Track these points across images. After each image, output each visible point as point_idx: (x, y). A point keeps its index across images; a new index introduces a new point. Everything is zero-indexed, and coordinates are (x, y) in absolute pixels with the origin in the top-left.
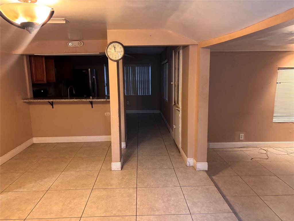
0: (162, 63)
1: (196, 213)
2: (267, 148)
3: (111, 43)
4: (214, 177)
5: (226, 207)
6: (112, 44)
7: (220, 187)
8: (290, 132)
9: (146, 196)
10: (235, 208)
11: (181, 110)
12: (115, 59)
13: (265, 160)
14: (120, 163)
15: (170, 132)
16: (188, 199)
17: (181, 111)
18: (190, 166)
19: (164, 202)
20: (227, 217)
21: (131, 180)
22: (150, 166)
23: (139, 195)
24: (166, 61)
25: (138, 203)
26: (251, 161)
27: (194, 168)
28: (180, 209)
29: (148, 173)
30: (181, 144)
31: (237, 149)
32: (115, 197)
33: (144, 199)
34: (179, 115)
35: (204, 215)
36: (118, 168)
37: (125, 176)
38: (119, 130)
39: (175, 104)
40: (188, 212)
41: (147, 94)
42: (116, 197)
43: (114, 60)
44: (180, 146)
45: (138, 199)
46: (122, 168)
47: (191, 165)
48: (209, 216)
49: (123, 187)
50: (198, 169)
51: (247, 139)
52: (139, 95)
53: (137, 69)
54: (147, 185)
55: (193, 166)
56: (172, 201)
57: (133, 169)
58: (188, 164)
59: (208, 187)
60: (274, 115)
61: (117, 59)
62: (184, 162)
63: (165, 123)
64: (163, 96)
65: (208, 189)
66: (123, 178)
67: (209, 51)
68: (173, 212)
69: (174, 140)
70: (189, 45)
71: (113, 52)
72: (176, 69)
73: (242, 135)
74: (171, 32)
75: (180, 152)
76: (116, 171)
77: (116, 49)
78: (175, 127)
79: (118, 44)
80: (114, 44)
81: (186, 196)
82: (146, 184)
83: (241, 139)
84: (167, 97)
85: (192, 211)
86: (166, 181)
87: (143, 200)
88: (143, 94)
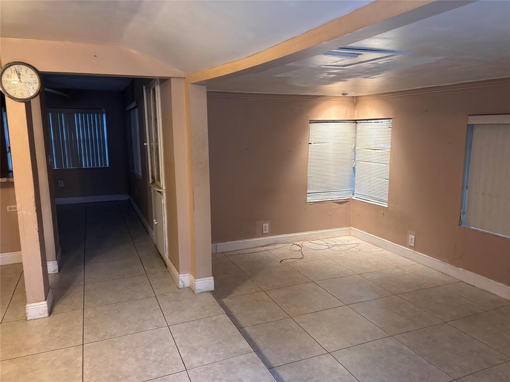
0: (128, 108)
1: (196, 366)
2: (301, 242)
3: (9, 65)
4: (225, 300)
5: (244, 345)
6: (11, 67)
7: (235, 314)
8: (330, 215)
9: (102, 357)
10: (257, 344)
11: (165, 191)
12: (20, 97)
13: (298, 261)
14: (45, 302)
15: (149, 233)
16: (181, 346)
17: (164, 194)
18: (184, 288)
19: (137, 360)
20: (245, 360)
21: (72, 332)
22: (110, 300)
23: (88, 357)
24: (133, 105)
25: (87, 372)
26: (280, 264)
27: (191, 289)
28: (168, 365)
29: (106, 312)
30: (167, 253)
31: (259, 249)
32: (38, 372)
33: (99, 362)
34: (161, 201)
35: (210, 366)
36: (42, 313)
37: (58, 326)
38: (38, 239)
39: (154, 182)
40: (181, 368)
41: (101, 165)
42: (37, 370)
43: (19, 99)
44: (166, 255)
45: (86, 364)
46: (50, 312)
47: (186, 286)
48: (217, 366)
49: (53, 348)
50: (199, 290)
51: (274, 232)
52: (84, 167)
53: (78, 119)
54: (105, 336)
55: (189, 287)
56: (153, 355)
57: (74, 310)
58: (181, 285)
59: (214, 318)
60: (308, 192)
61: (26, 96)
62: (174, 281)
63: (138, 217)
64: (133, 169)
65: (215, 322)
66: (53, 332)
67: (204, 90)
68: (154, 375)
69: (155, 246)
70: (170, 77)
71: (16, 83)
72: (151, 120)
73: (266, 225)
74: (135, 52)
75: (166, 266)
76: (39, 320)
77: (21, 76)
78: (156, 223)
79: (26, 67)
80: (16, 66)
81: (178, 341)
82: (103, 334)
83: (264, 232)
84: (140, 169)
85: (188, 364)
86: (141, 321)
87: (95, 365)
88: (94, 165)
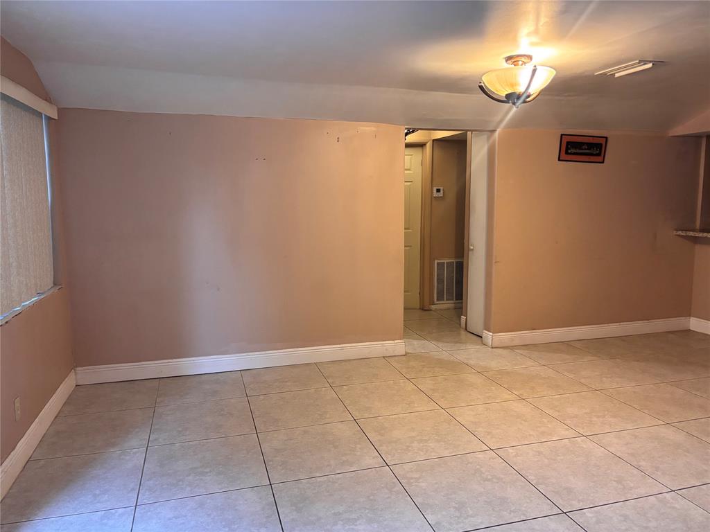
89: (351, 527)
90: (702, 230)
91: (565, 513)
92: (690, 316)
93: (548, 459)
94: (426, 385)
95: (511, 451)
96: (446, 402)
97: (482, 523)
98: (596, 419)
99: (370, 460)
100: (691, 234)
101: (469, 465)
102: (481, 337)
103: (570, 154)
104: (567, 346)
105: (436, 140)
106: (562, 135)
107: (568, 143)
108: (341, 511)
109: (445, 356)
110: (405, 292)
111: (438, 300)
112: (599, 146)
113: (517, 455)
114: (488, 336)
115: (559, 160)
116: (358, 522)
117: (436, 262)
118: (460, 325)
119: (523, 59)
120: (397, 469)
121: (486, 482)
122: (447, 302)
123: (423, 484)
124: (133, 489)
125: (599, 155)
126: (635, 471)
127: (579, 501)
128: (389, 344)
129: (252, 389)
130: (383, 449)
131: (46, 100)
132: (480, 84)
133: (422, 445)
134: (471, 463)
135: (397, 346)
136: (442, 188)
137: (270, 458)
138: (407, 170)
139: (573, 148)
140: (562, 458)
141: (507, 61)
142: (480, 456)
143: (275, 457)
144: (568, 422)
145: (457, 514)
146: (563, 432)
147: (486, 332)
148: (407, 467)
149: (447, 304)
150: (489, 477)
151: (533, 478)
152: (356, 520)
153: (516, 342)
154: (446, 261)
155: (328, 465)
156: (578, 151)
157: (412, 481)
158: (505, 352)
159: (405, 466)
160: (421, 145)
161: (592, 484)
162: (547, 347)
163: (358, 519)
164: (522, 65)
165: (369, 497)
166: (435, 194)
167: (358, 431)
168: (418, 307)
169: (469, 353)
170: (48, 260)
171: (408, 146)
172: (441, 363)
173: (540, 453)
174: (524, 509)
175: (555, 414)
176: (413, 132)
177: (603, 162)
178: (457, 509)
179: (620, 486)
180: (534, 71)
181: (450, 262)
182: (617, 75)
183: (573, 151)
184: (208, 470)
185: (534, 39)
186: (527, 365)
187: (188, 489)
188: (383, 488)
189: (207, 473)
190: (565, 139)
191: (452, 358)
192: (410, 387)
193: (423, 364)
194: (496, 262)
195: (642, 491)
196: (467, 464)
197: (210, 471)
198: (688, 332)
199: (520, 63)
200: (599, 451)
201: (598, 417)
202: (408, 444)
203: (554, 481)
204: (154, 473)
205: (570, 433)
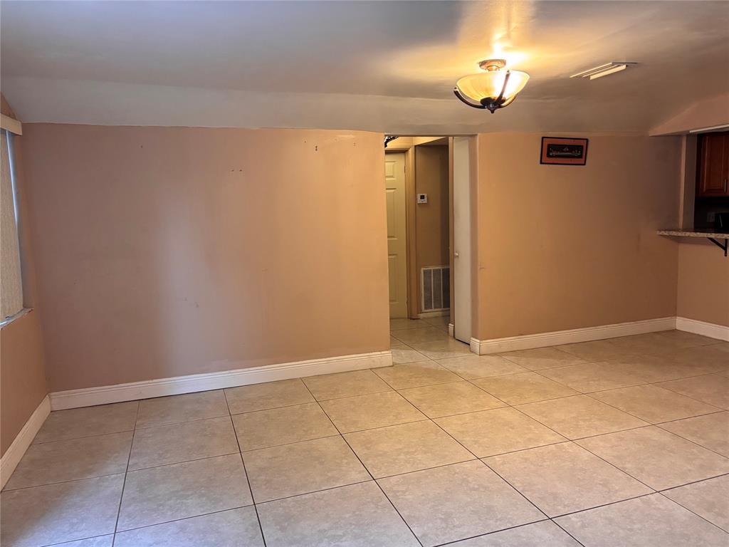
89: (337, 543)
90: (685, 230)
91: (551, 519)
92: (676, 315)
93: (534, 465)
94: (414, 395)
95: (498, 459)
96: (434, 412)
97: (468, 533)
98: (583, 423)
99: (356, 474)
100: (674, 233)
101: (456, 475)
102: (469, 345)
103: (552, 156)
104: (554, 351)
105: (419, 145)
106: (543, 138)
107: (549, 146)
108: (327, 529)
109: (433, 365)
110: (390, 301)
111: (426, 308)
112: (580, 148)
113: (503, 463)
114: (475, 343)
115: (541, 163)
116: (344, 539)
117: (422, 269)
118: (448, 332)
119: (497, 64)
120: (384, 484)
121: (473, 492)
122: (436, 310)
123: (410, 497)
124: (112, 517)
125: (580, 157)
126: (621, 474)
127: (565, 506)
128: (376, 355)
129: (235, 408)
130: (368, 463)
131: (9, 116)
132: (456, 90)
133: (408, 457)
134: (457, 473)
135: (385, 357)
136: (425, 195)
137: (254, 478)
138: (387, 177)
139: (554, 150)
140: (548, 463)
141: (480, 66)
142: (467, 465)
143: (259, 476)
144: (555, 427)
145: (444, 525)
146: (550, 437)
147: (474, 339)
148: (393, 480)
149: (435, 313)
150: (476, 487)
151: (520, 485)
152: (341, 536)
153: (504, 349)
154: (432, 268)
155: (313, 482)
156: (559, 153)
157: (398, 494)
158: (494, 359)
159: (391, 479)
160: (403, 152)
161: (577, 489)
162: (536, 352)
163: (344, 535)
164: (496, 70)
165: (354, 512)
166: (420, 201)
167: (344, 446)
168: (406, 316)
169: (457, 361)
170: (17, 282)
171: (388, 152)
172: (429, 373)
173: (526, 460)
174: (509, 516)
175: (543, 420)
176: (394, 138)
177: (584, 164)
178: (444, 520)
179: (605, 489)
180: (507, 76)
181: (437, 270)
182: (592, 78)
183: (554, 153)
184: (190, 493)
185: (507, 44)
186: (516, 371)
187: (169, 513)
188: (369, 502)
189: (189, 496)
190: (547, 142)
191: (440, 368)
192: (397, 398)
193: (411, 374)
194: (481, 268)
195: (628, 494)
196: (454, 475)
197: (192, 495)
198: (674, 332)
199: (494, 68)
200: (585, 455)
201: (585, 420)
202: (394, 457)
203: (540, 487)
204: (133, 498)
205: (556, 438)
